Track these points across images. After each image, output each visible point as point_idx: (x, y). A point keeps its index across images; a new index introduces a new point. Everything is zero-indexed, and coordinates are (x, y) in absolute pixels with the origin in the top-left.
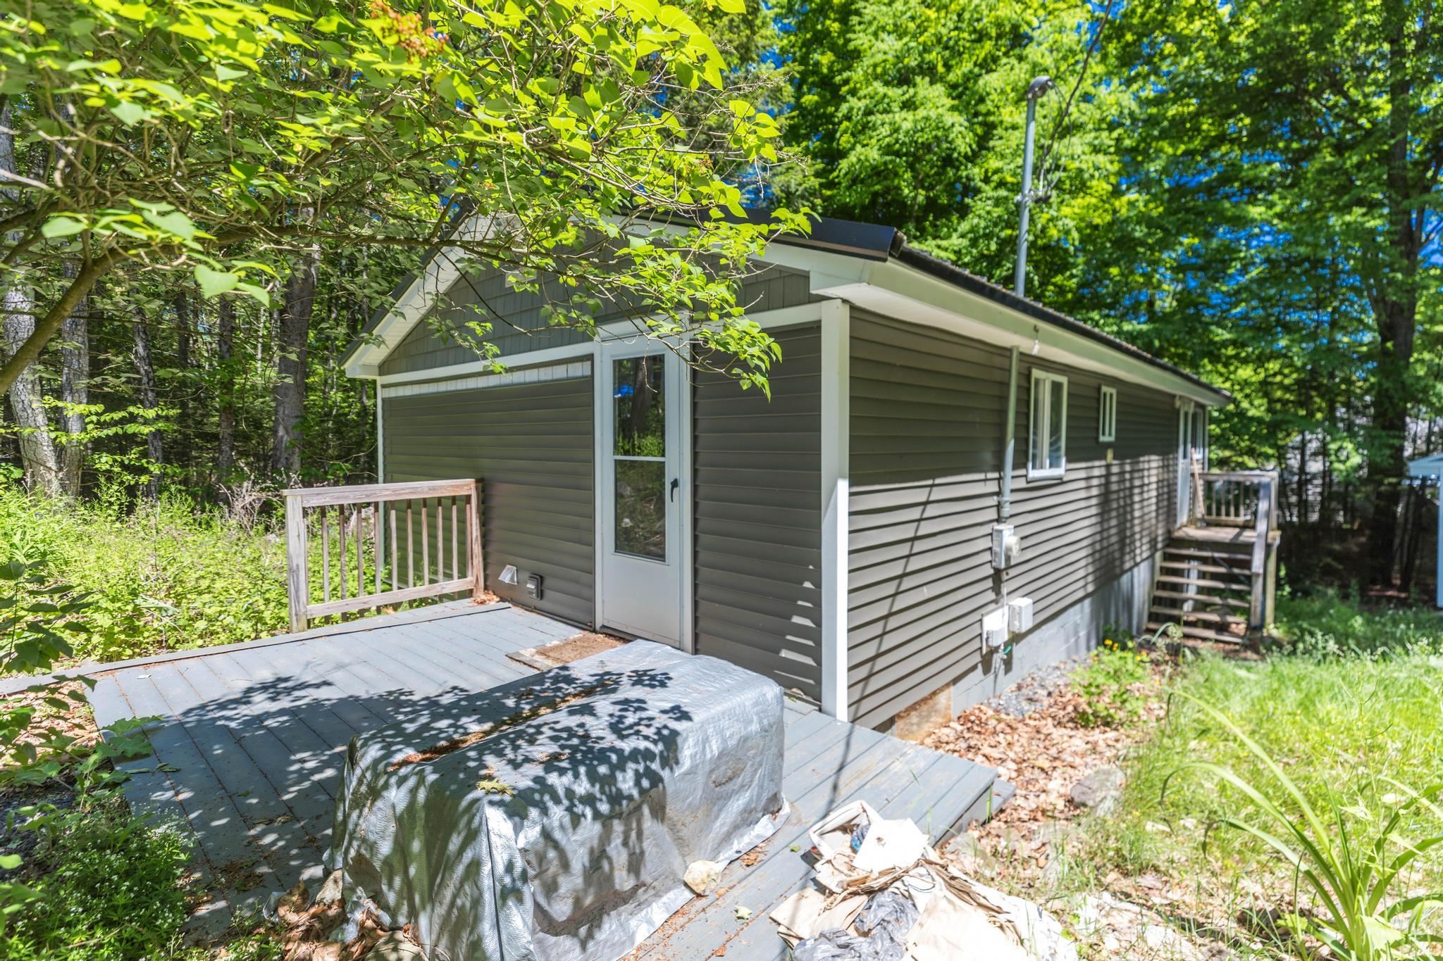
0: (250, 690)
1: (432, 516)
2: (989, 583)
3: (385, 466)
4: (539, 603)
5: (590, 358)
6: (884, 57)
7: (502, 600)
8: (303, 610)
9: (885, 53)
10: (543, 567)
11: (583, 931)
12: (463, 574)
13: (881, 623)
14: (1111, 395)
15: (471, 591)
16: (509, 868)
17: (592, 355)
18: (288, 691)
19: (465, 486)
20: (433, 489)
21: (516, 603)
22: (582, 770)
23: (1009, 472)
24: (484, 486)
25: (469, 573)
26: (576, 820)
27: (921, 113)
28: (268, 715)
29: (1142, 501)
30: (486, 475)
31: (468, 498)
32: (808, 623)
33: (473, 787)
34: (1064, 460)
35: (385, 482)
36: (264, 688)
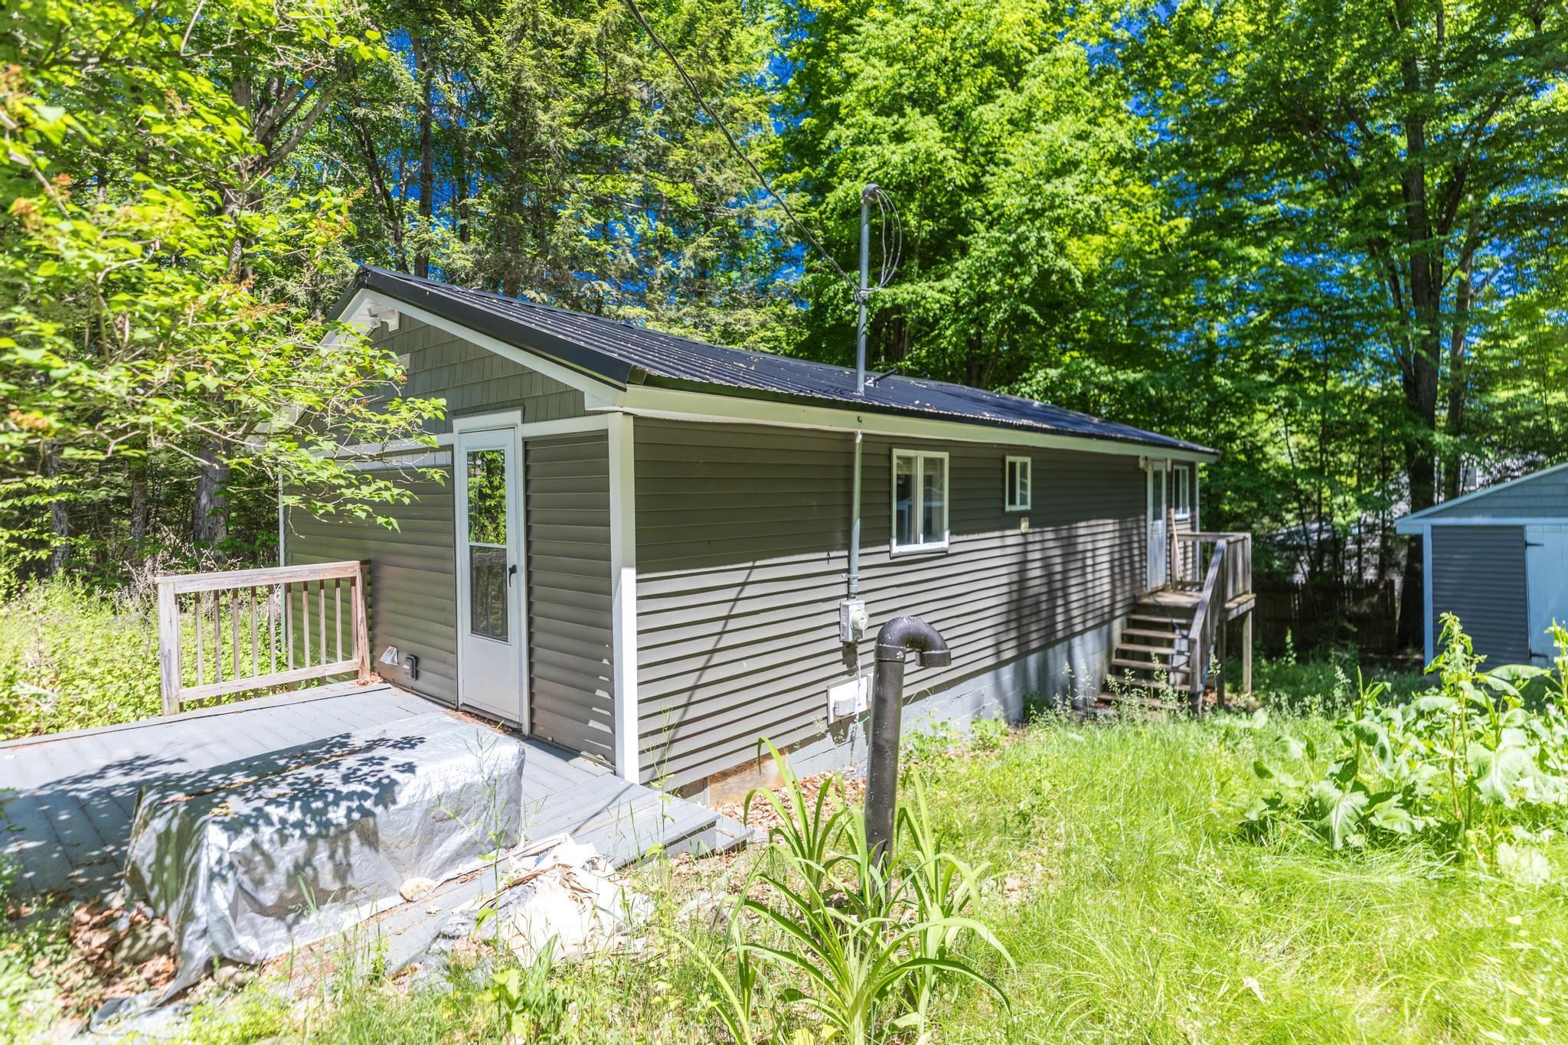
0: (108, 767)
1: (331, 598)
2: (839, 656)
3: (286, 545)
4: (412, 682)
5: (450, 448)
6: (875, 83)
7: (385, 681)
8: (174, 693)
9: (875, 79)
10: (418, 649)
11: (291, 917)
12: (348, 655)
13: (687, 694)
14: (1024, 466)
15: (356, 673)
16: (220, 861)
17: (452, 446)
18: (142, 768)
19: (350, 568)
20: (314, 572)
21: (395, 683)
22: (298, 804)
23: (856, 550)
24: (370, 568)
25: (355, 655)
26: (284, 839)
27: (910, 146)
28: (116, 787)
29: (1094, 565)
30: (372, 556)
31: (353, 580)
32: (605, 695)
33: (206, 813)
34: (947, 533)
35: (286, 565)
36: (122, 765)
